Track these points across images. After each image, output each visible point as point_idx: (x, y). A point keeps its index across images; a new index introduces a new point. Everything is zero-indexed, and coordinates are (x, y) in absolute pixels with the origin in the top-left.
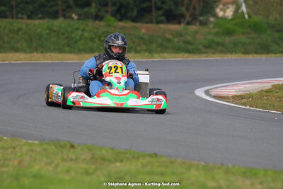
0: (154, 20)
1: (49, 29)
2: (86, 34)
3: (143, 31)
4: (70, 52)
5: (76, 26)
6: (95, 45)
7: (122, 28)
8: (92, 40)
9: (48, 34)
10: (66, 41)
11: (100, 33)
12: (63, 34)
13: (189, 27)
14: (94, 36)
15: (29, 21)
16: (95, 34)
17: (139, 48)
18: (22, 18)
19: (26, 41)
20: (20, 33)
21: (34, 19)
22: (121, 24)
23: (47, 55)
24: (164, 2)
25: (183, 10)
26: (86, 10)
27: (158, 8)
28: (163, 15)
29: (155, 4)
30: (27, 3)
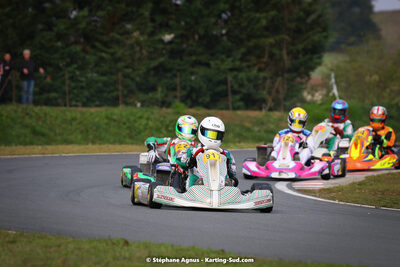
0: (231, 106)
1: (107, 117)
2: (151, 124)
4: (132, 144)
5: (139, 115)
8: (158, 130)
9: (107, 124)
10: (128, 131)
11: (168, 122)
12: (125, 124)
13: (271, 114)
14: (160, 125)
15: (84, 109)
16: (162, 122)
18: (76, 106)
19: (82, 132)
20: (74, 123)
21: (90, 106)
22: (192, 111)
24: (241, 85)
25: (264, 94)
26: (150, 95)
27: (235, 92)
28: (242, 100)
29: (232, 87)
30: (82, 88)
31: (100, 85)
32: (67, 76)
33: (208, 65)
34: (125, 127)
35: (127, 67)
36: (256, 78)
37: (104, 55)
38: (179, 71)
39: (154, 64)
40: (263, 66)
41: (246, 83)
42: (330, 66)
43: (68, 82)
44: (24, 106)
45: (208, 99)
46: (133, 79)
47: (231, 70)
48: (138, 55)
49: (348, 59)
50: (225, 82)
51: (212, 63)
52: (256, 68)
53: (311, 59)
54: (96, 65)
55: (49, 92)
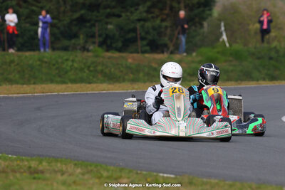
0: (140, 50)
1: (39, 60)
2: (76, 65)
3: (130, 61)
4: (64, 82)
5: (65, 58)
6: (85, 74)
7: (109, 58)
8: (82, 70)
9: (39, 65)
10: (57, 72)
11: (89, 64)
12: (54, 65)
13: (173, 56)
16: (85, 64)
17: (126, 77)
19: (19, 72)
20: (12, 65)
22: (109, 54)
24: (147, 33)
25: (166, 40)
26: (73, 41)
27: (143, 39)
28: (148, 45)
29: (140, 34)
31: (32, 33)
33: (120, 16)
34: (54, 67)
35: (54, 18)
36: (160, 27)
37: (34, 8)
38: (96, 21)
39: (76, 15)
40: (165, 17)
41: (151, 31)
45: (120, 44)
46: (59, 28)
47: (139, 20)
48: (62, 9)
50: (134, 30)
51: (123, 14)
52: (159, 18)
53: (204, 11)
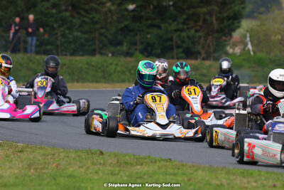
0: (175, 57)
1: (88, 64)
2: (119, 68)
4: (105, 82)
5: (110, 62)
8: (123, 73)
9: (87, 68)
10: (102, 74)
11: (130, 67)
12: (100, 68)
13: (204, 62)
14: (125, 70)
15: (71, 58)
16: (126, 68)
18: (66, 55)
19: (69, 74)
20: (64, 68)
21: (76, 56)
23: (85, 84)
24: (183, 42)
25: (199, 48)
26: (119, 48)
27: (178, 47)
28: (183, 52)
29: (176, 42)
30: (70, 42)
31: (83, 40)
32: (59, 34)
33: (159, 27)
34: (100, 70)
35: (102, 28)
36: (194, 37)
37: (85, 19)
38: (138, 31)
39: (122, 25)
40: (199, 28)
41: (186, 40)
42: (246, 28)
43: (60, 38)
44: (29, 55)
45: (159, 51)
46: (106, 37)
47: (176, 31)
48: (110, 20)
49: (259, 23)
50: (171, 39)
51: (163, 26)
52: (194, 30)
53: (233, 23)
54: (80, 26)
55: (46, 45)
